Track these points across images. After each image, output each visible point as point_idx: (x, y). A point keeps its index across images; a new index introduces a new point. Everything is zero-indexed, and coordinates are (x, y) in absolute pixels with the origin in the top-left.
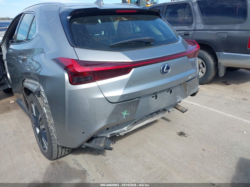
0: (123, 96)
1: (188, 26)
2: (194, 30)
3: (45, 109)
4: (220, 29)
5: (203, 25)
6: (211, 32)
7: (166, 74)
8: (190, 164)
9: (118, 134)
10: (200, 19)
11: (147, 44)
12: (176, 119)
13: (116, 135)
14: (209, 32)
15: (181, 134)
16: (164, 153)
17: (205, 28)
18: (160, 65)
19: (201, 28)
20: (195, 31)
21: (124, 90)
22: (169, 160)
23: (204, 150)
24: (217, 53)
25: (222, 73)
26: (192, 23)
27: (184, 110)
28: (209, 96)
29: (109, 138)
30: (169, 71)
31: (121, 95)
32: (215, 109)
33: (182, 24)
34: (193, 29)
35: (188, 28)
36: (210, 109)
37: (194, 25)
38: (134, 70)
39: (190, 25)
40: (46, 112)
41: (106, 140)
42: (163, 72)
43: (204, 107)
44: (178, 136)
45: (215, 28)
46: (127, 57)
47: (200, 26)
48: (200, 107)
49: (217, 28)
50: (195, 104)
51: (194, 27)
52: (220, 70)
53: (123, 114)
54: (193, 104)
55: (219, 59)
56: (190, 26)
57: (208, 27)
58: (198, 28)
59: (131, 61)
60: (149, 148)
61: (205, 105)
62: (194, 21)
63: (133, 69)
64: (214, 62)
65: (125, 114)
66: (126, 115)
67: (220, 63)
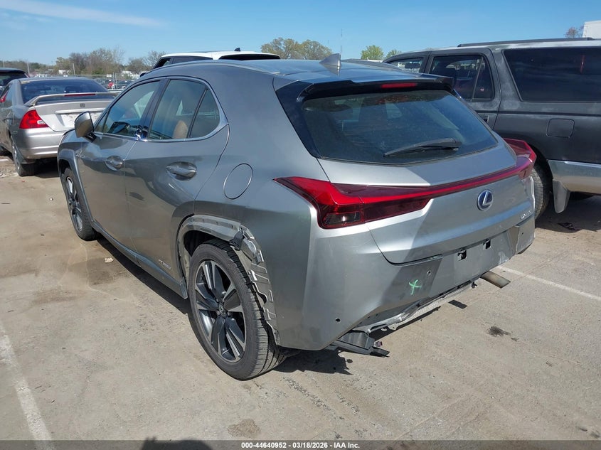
0: (413, 251)
1: (483, 103)
2: (498, 112)
3: (253, 273)
4: (557, 111)
5: (518, 103)
6: (538, 117)
7: (485, 210)
8: (528, 390)
9: (384, 328)
10: (510, 88)
11: (446, 151)
12: (477, 301)
13: (380, 329)
14: (532, 116)
15: (496, 331)
16: (469, 368)
17: (524, 109)
18: (476, 192)
19: (514, 108)
20: (500, 115)
21: (415, 240)
22: (482, 382)
23: (550, 365)
24: (550, 162)
25: (561, 205)
26: (492, 96)
27: (503, 282)
28: (536, 254)
29: (370, 334)
30: (491, 203)
31: (411, 250)
32: (555, 281)
33: (470, 98)
34: (495, 108)
35: (484, 106)
36: (545, 282)
37: (497, 100)
38: (434, 201)
39: (489, 101)
40: (256, 279)
41: (364, 338)
42: (481, 206)
43: (530, 277)
44: (491, 336)
45: (544, 110)
46: (419, 177)
47: (510, 104)
48: (521, 277)
49: (550, 110)
50: (509, 270)
51: (498, 106)
52: (556, 199)
53: (411, 286)
54: (504, 270)
55: (554, 175)
56: (488, 104)
57: (529, 106)
58: (505, 108)
59: (428, 184)
60: (435, 358)
61: (531, 273)
62: (497, 93)
63: (432, 200)
64: (543, 182)
65: (414, 286)
66: (415, 288)
67: (557, 183)
